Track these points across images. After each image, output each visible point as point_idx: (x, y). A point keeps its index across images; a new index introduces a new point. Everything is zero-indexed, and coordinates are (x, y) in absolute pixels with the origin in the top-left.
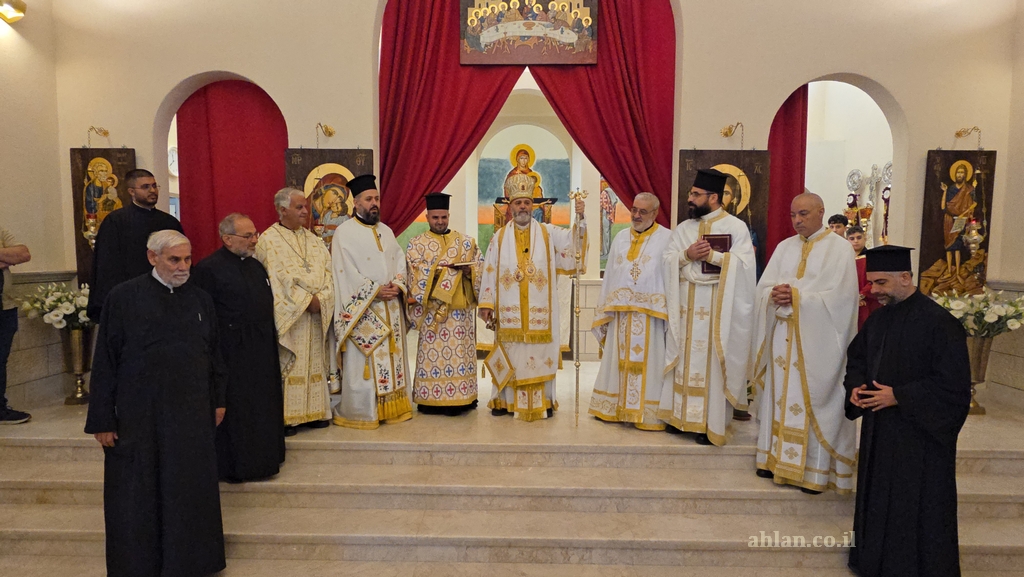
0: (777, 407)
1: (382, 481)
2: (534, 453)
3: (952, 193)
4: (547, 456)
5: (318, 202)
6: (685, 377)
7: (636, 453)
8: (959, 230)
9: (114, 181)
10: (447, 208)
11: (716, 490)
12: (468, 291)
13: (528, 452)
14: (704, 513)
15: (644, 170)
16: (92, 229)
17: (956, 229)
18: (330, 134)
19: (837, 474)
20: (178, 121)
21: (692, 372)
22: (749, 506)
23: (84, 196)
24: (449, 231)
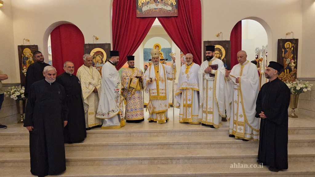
0: (235, 116)
1: (116, 142)
2: (161, 132)
3: (286, 52)
4: (166, 133)
5: (94, 60)
6: (206, 108)
7: (192, 131)
8: (288, 63)
9: (31, 55)
10: (134, 60)
11: (217, 141)
12: (141, 85)
13: (160, 132)
14: (213, 148)
15: (193, 48)
16: (25, 70)
17: (287, 63)
18: (97, 39)
19: (253, 135)
20: (51, 37)
21: (209, 107)
22: (227, 145)
23: (22, 60)
24: (134, 67)
